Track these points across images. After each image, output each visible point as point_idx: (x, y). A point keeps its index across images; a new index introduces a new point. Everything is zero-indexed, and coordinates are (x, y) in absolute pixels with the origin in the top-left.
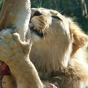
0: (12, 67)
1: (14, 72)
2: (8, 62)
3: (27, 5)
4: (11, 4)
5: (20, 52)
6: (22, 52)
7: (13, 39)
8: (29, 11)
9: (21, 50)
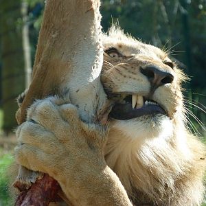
0: (64, 183)
1: (71, 195)
2: (55, 173)
3: (94, 35)
4: (56, 34)
5: (80, 147)
6: (87, 146)
7: (63, 118)
8: (98, 47)
9: (83, 142)
